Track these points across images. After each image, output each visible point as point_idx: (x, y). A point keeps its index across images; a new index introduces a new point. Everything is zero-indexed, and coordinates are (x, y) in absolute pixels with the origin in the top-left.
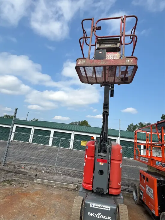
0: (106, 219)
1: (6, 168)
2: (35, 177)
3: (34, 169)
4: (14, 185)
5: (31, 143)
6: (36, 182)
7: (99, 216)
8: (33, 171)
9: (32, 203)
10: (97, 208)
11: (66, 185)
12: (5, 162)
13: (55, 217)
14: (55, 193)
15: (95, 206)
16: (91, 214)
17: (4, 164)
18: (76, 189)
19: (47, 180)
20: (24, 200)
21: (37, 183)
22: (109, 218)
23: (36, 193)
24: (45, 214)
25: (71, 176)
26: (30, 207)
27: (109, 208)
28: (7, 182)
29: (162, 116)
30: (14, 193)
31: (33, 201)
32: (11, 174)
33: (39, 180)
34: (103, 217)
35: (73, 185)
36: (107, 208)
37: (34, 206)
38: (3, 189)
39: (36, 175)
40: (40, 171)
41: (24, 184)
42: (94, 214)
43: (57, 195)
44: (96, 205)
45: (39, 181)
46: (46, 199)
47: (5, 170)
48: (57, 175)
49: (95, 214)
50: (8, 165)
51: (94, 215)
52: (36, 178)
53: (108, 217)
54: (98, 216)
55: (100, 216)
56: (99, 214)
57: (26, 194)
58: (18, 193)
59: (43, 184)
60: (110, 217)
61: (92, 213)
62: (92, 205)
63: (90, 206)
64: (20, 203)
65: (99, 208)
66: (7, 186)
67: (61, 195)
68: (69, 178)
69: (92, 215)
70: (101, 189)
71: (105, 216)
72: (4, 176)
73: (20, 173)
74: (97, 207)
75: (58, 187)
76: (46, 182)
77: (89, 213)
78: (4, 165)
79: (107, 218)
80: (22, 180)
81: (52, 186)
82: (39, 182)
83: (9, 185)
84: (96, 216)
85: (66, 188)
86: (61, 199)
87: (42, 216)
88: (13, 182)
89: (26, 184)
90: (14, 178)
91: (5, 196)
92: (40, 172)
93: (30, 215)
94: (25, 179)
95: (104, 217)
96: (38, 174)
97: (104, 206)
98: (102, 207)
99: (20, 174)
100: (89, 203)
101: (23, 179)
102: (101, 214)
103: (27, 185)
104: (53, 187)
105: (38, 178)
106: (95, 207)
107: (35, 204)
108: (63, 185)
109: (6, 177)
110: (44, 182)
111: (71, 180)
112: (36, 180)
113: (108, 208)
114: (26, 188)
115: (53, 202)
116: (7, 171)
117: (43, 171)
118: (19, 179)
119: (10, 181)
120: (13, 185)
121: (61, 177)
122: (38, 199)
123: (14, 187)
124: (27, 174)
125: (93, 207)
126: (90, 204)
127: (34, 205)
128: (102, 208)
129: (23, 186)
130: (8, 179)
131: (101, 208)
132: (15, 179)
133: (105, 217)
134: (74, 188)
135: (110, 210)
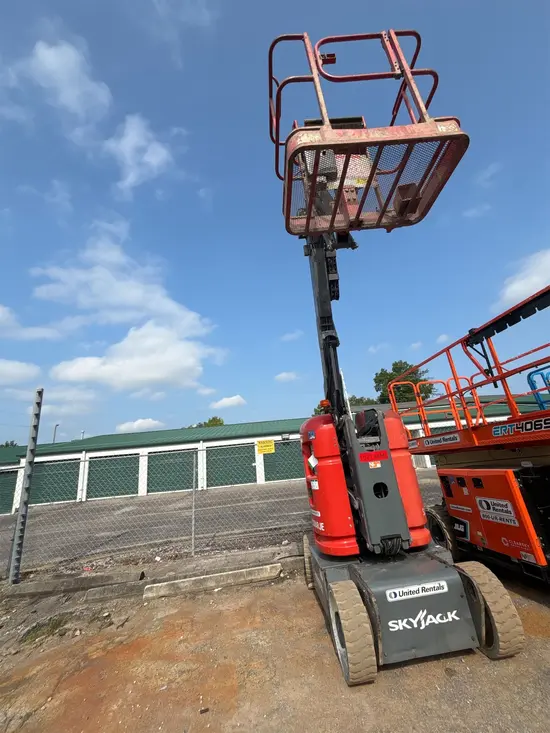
0: (445, 621)
1: (28, 586)
2: (141, 582)
3: (127, 562)
4: (76, 630)
5: (84, 500)
6: (150, 595)
7: (423, 622)
8: (125, 567)
9: (174, 668)
10: (410, 596)
11: (250, 573)
12: (17, 568)
13: (277, 685)
14: (228, 606)
15: (404, 594)
16: (397, 624)
17: (16, 575)
18: (282, 575)
19: (185, 577)
20: (139, 668)
21: (153, 598)
22: (452, 616)
23: (169, 628)
24: (241, 687)
25: (244, 548)
26: (174, 686)
27: (444, 583)
28: (45, 629)
29: (374, 376)
30: (86, 658)
31: (171, 658)
32: (53, 599)
33: (160, 585)
34: (434, 621)
35: (268, 567)
36: (438, 588)
37: (184, 676)
38: (40, 661)
39: (143, 576)
40: (150, 560)
41: (109, 616)
42: (405, 620)
43: (239, 611)
44: (405, 590)
45: (162, 588)
46: (212, 636)
47: (23, 596)
48: (206, 558)
49: (411, 619)
50: (32, 576)
51: (409, 623)
52: (146, 583)
53: (449, 613)
54: (419, 623)
55: (425, 618)
56: (421, 615)
57: (134, 647)
58: (100, 653)
59: (176, 595)
60: (455, 612)
61: (400, 621)
62: (393, 595)
63: (390, 599)
64: (129, 686)
65: (416, 595)
66: (49, 644)
67: (249, 607)
68: (243, 552)
69: (401, 628)
70: (391, 538)
71: (440, 615)
72: (26, 616)
73: (84, 585)
74: (407, 593)
75: (228, 587)
76: (185, 584)
77: (390, 624)
78: (15, 582)
79: (447, 618)
80: (99, 606)
81: (208, 592)
82: (162, 593)
83: (56, 637)
84: (416, 626)
85: (251, 581)
86: (258, 619)
87: (232, 700)
88: (65, 623)
89: (119, 613)
90: (68, 607)
91: (54, 681)
92: (148, 562)
93: (187, 713)
94: (111, 599)
95: (437, 620)
96: (145, 570)
97: (428, 586)
98: (424, 589)
99: (84, 589)
100: (381, 589)
101: (101, 600)
102: (425, 611)
103: (123, 618)
104: (210, 594)
105: (154, 582)
106: (404, 597)
107: (182, 666)
108: (241, 574)
109: (35, 615)
110: (178, 588)
111: (253, 558)
112: (150, 589)
113: (439, 586)
114: (122, 625)
115: (240, 637)
116: (32, 595)
117: (158, 559)
118: (85, 606)
119: (56, 626)
120: (70, 633)
121: (220, 558)
122: (187, 647)
123: (76, 639)
124: (110, 582)
125: (398, 598)
126: (388, 593)
127: (182, 672)
128: (425, 594)
129: (111, 624)
130: (44, 619)
131: (421, 594)
132: (71, 613)
133: (441, 618)
134: (274, 574)
135: (446, 589)
